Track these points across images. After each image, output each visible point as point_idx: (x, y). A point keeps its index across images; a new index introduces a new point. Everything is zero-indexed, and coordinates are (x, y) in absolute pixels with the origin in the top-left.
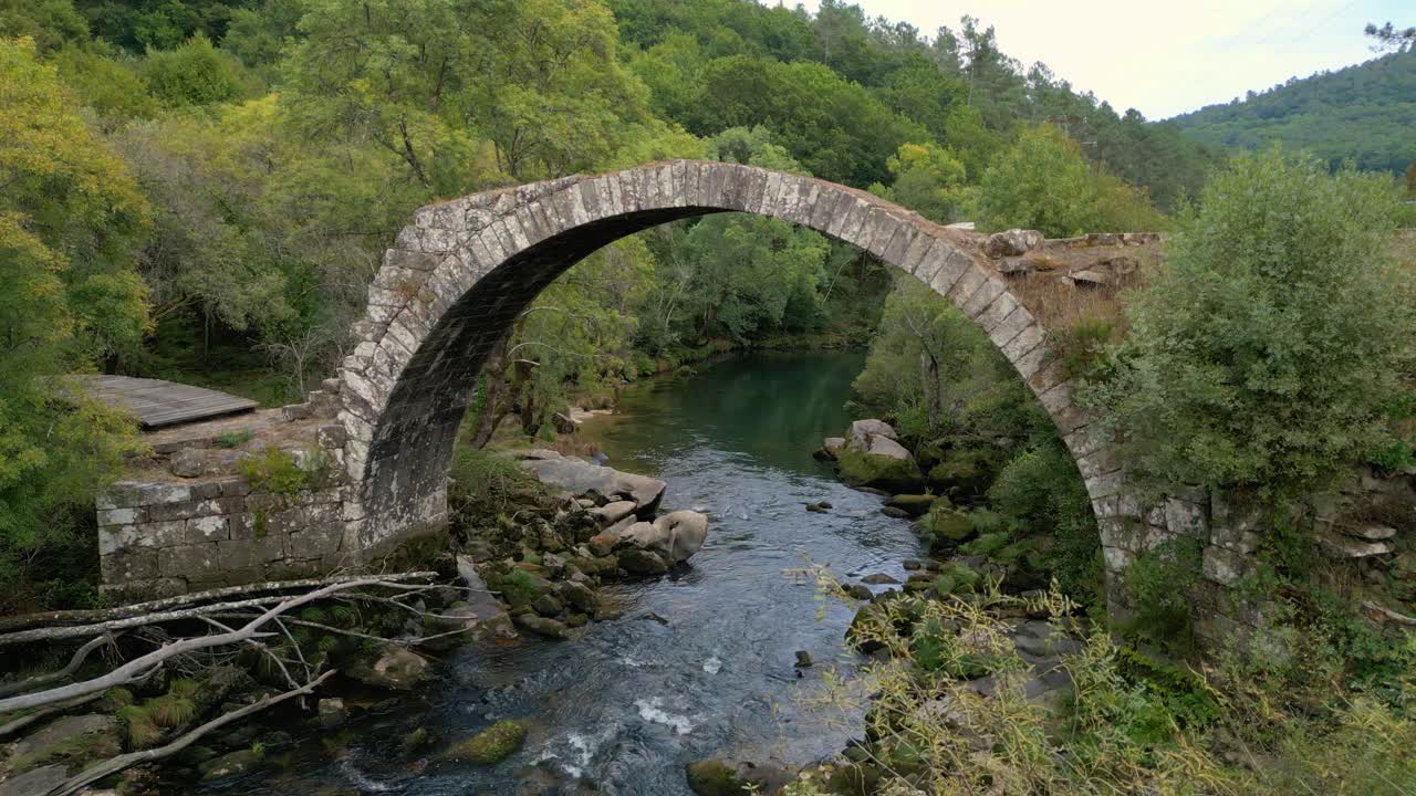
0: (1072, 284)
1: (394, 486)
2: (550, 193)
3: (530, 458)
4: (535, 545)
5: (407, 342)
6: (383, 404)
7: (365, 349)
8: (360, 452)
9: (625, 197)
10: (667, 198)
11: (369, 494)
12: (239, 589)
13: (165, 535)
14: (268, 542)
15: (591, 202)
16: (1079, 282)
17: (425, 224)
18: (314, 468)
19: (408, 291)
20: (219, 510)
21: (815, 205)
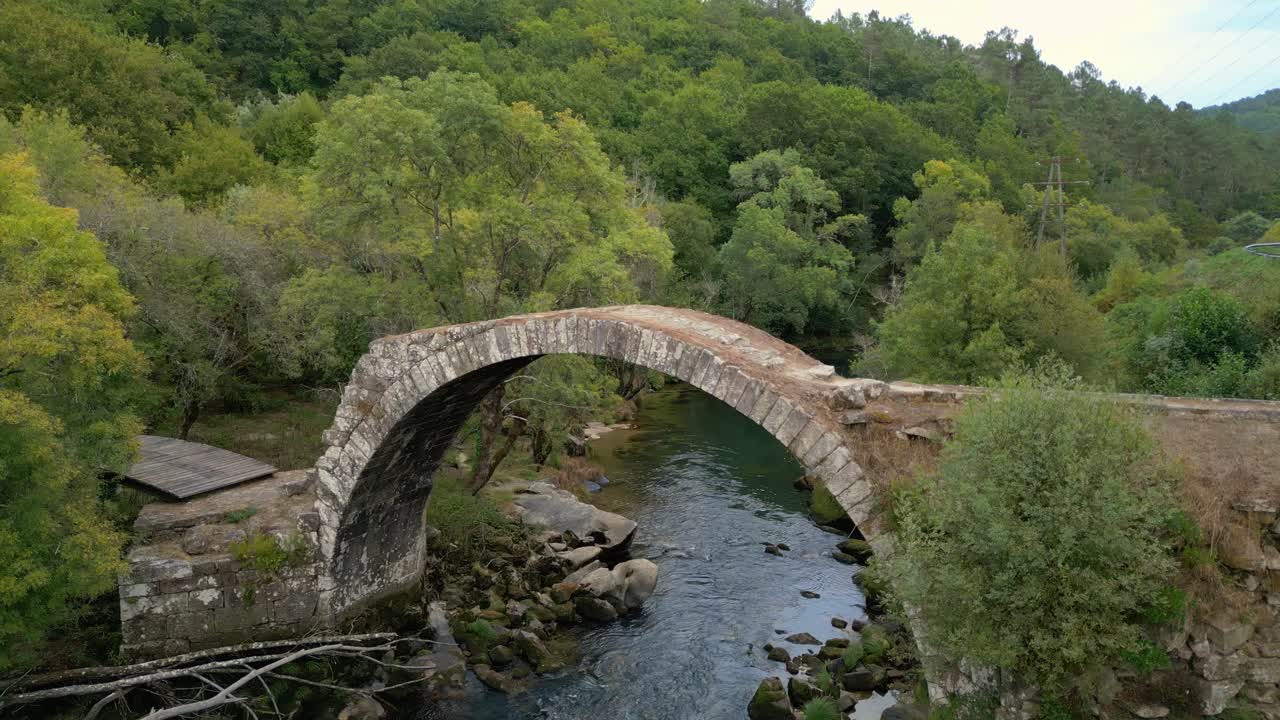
0: (906, 438)
1: (364, 559)
2: (472, 335)
3: (528, 492)
4: (502, 592)
5: (364, 449)
6: (347, 499)
7: (333, 452)
8: (330, 536)
9: (530, 342)
10: (563, 346)
11: (339, 568)
12: (229, 649)
13: (172, 604)
14: (255, 609)
15: (503, 345)
16: (910, 436)
17: (377, 354)
18: (293, 548)
19: (365, 407)
20: (215, 584)
21: (681, 359)
